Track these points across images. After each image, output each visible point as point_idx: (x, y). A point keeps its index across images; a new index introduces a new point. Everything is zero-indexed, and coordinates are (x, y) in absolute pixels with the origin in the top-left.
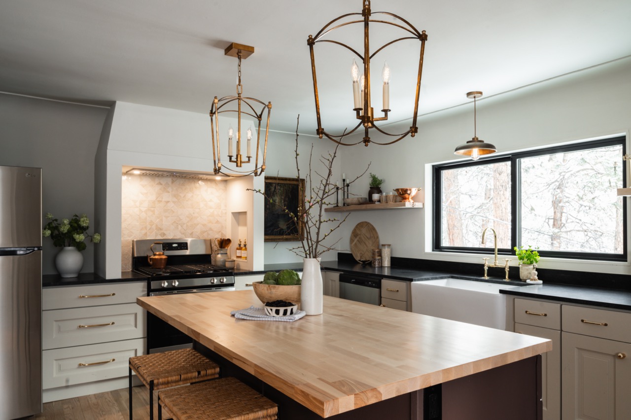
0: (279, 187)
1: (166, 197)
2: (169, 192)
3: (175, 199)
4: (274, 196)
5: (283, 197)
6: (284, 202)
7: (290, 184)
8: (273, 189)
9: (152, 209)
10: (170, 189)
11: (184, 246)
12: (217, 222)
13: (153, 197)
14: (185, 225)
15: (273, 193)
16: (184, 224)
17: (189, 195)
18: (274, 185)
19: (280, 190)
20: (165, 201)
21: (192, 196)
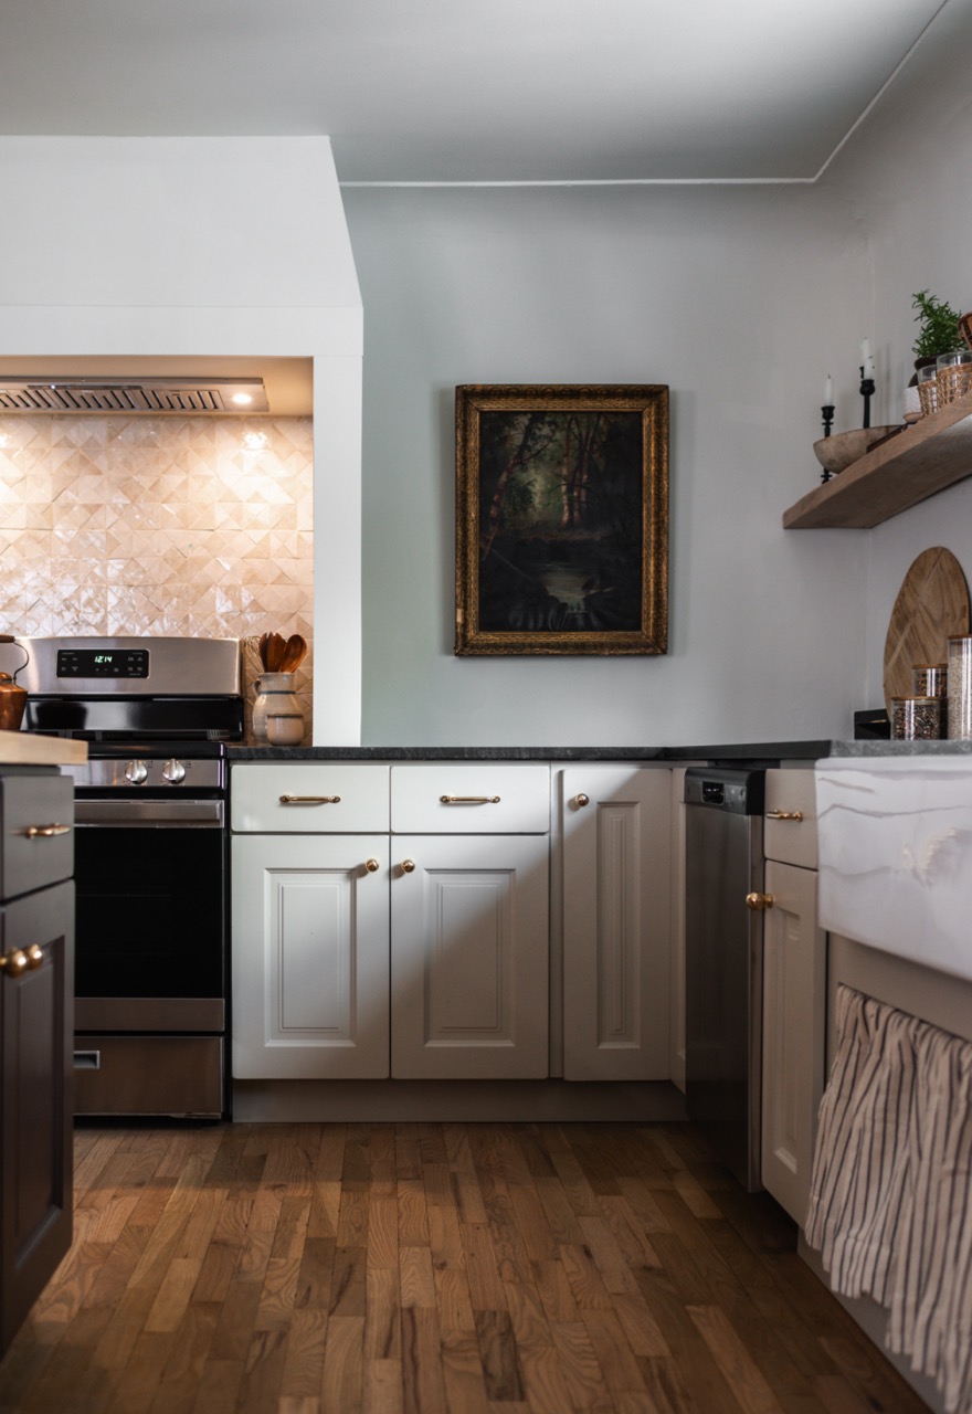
0: (546, 430)
1: (87, 488)
2: (99, 473)
3: (120, 500)
4: (524, 469)
5: (565, 472)
6: (570, 490)
7: (600, 414)
8: (517, 437)
9: (42, 534)
10: (101, 462)
11: (135, 664)
12: (282, 578)
13: (44, 494)
14: (159, 591)
15: (520, 455)
16: (155, 586)
17: (174, 480)
18: (525, 420)
19: (550, 440)
20: (85, 506)
21: (185, 484)
